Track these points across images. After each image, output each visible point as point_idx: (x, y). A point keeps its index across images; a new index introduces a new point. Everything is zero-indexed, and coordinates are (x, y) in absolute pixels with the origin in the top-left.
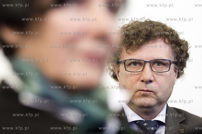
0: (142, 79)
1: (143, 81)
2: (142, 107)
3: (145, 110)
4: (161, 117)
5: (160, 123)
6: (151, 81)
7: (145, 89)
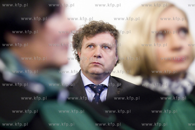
0: (94, 55)
1: (95, 56)
2: (93, 73)
3: (95, 76)
4: (106, 82)
5: (105, 87)
6: (100, 57)
7: (97, 62)
